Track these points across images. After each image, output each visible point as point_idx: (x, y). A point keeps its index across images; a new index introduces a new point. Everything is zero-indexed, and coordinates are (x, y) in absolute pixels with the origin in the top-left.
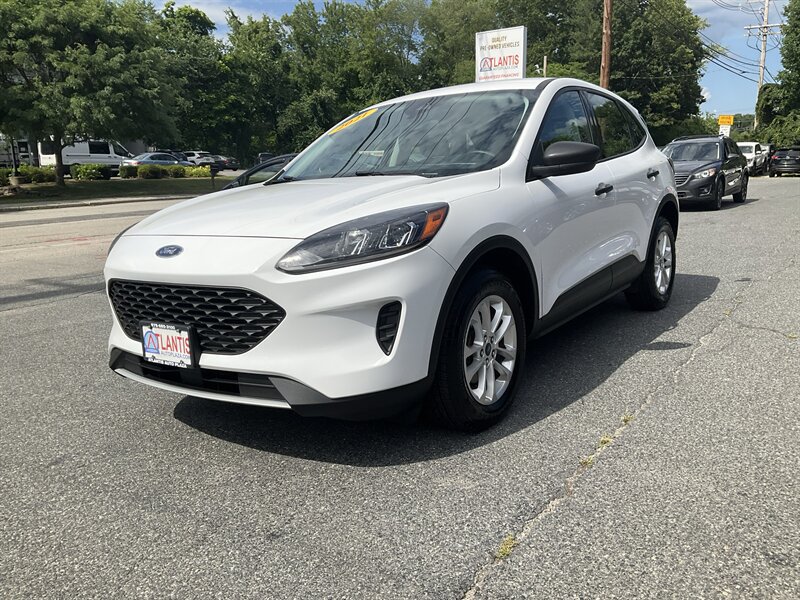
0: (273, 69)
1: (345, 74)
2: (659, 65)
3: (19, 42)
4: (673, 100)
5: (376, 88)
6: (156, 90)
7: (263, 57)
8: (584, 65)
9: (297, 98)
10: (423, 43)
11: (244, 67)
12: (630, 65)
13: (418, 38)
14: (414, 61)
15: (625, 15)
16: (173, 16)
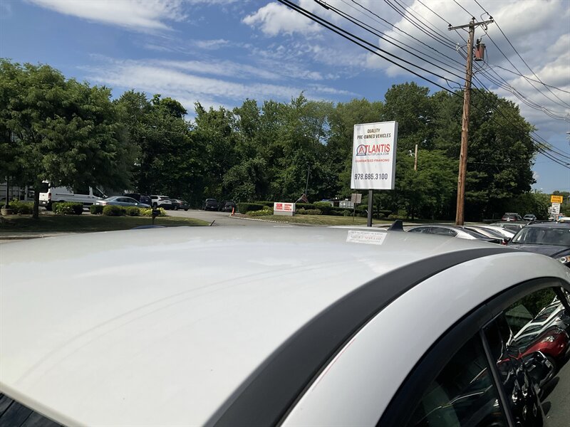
0: (223, 143)
1: (273, 149)
2: (501, 154)
3: (13, 113)
4: (512, 180)
5: (295, 159)
6: (113, 154)
7: (217, 134)
8: (445, 152)
9: (238, 163)
10: (329, 131)
11: (203, 140)
12: (479, 153)
13: (326, 127)
14: (324, 143)
15: (475, 119)
16: (158, 104)
